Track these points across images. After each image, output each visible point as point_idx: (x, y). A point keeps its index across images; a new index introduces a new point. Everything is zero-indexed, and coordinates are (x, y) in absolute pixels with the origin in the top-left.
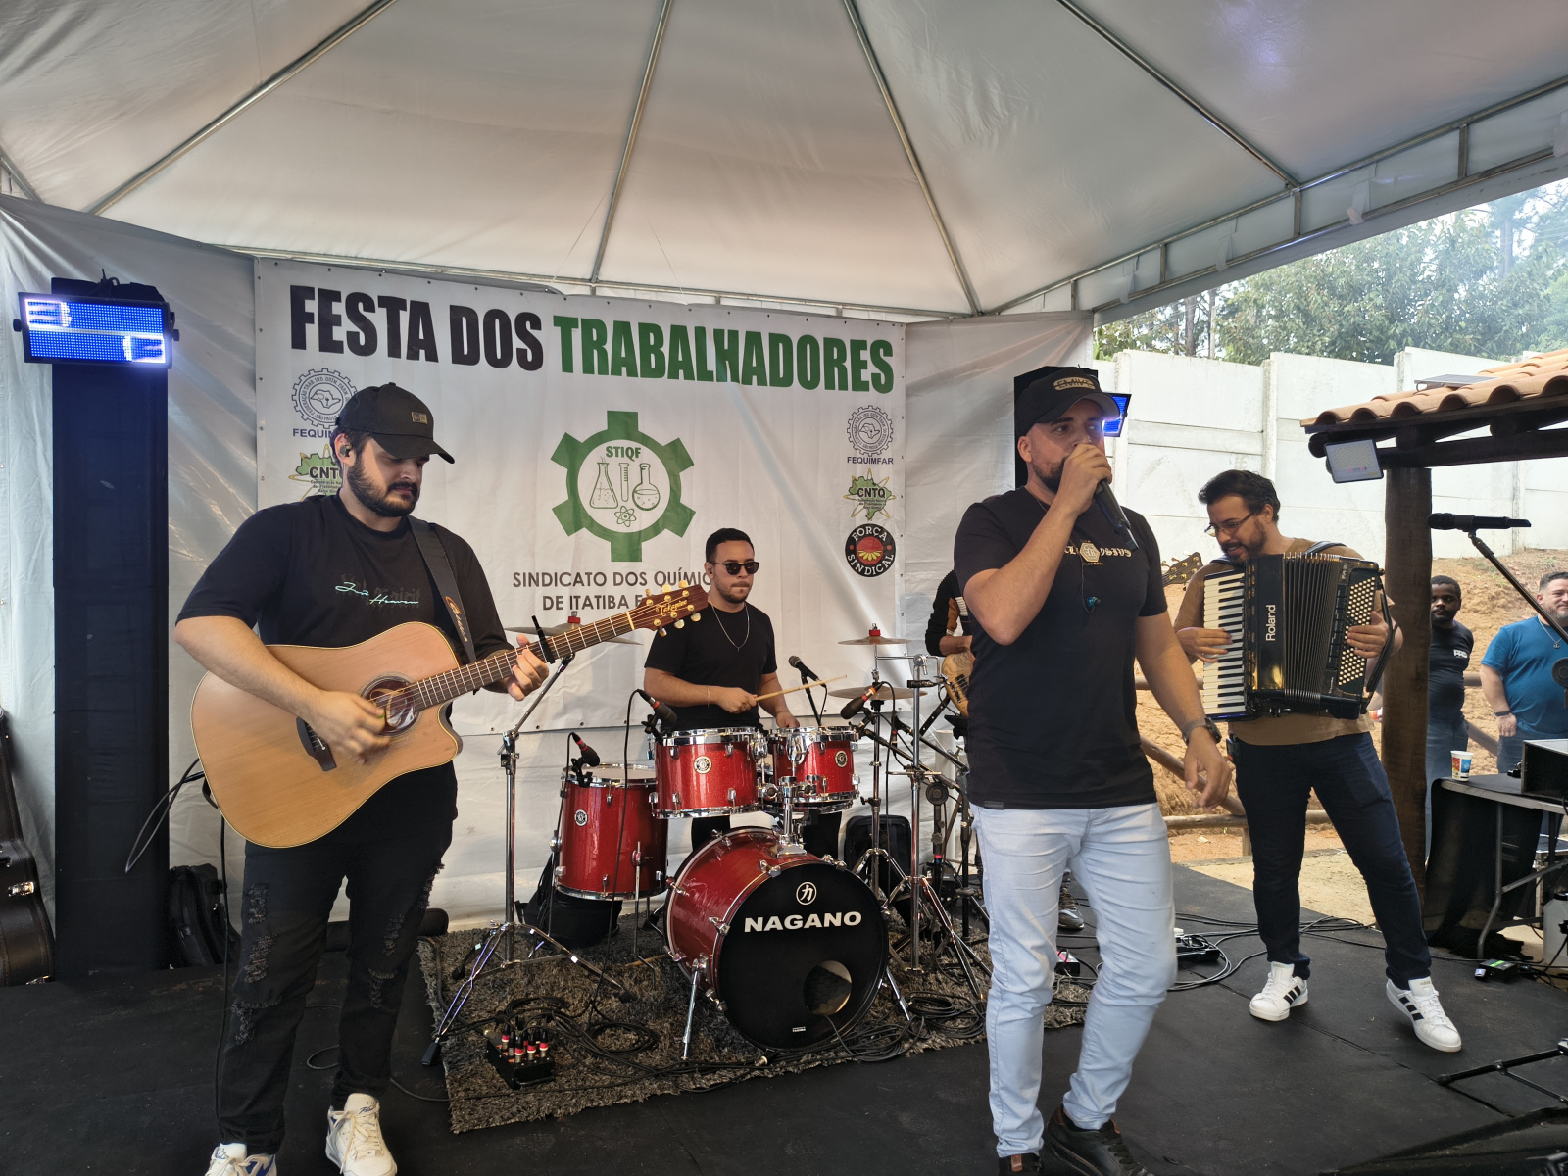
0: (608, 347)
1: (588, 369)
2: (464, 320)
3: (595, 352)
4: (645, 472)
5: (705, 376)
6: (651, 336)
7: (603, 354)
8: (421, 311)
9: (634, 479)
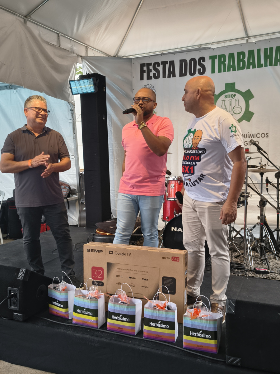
0: (227, 63)
1: (220, 71)
2: (183, 63)
3: (222, 65)
4: (237, 102)
5: (260, 66)
6: (241, 56)
7: (225, 65)
8: (172, 63)
9: (233, 104)
